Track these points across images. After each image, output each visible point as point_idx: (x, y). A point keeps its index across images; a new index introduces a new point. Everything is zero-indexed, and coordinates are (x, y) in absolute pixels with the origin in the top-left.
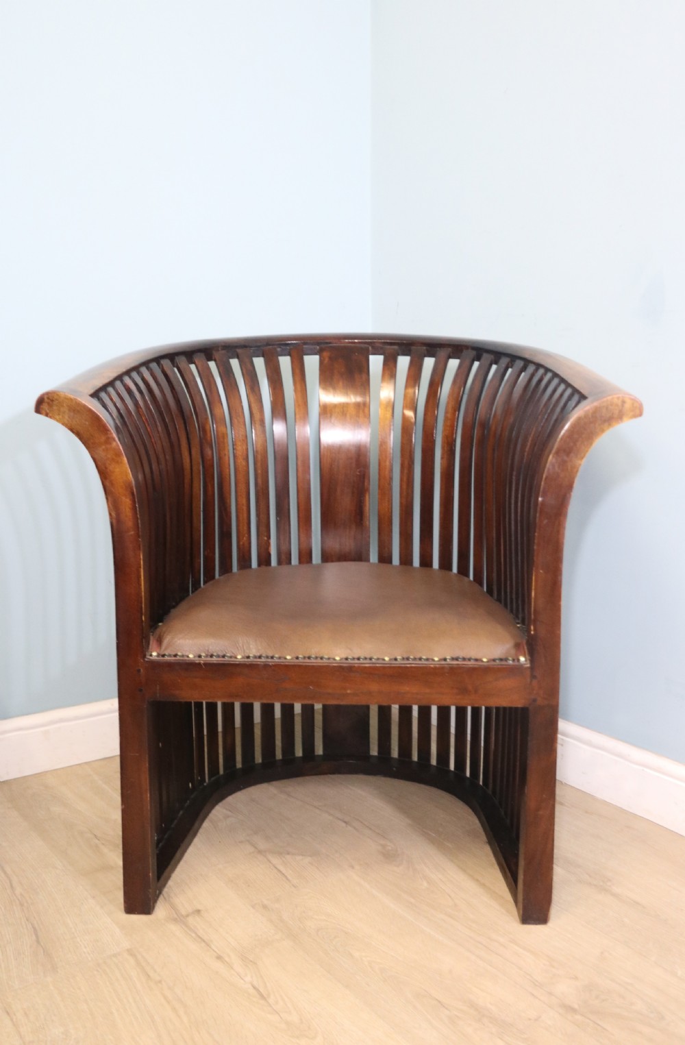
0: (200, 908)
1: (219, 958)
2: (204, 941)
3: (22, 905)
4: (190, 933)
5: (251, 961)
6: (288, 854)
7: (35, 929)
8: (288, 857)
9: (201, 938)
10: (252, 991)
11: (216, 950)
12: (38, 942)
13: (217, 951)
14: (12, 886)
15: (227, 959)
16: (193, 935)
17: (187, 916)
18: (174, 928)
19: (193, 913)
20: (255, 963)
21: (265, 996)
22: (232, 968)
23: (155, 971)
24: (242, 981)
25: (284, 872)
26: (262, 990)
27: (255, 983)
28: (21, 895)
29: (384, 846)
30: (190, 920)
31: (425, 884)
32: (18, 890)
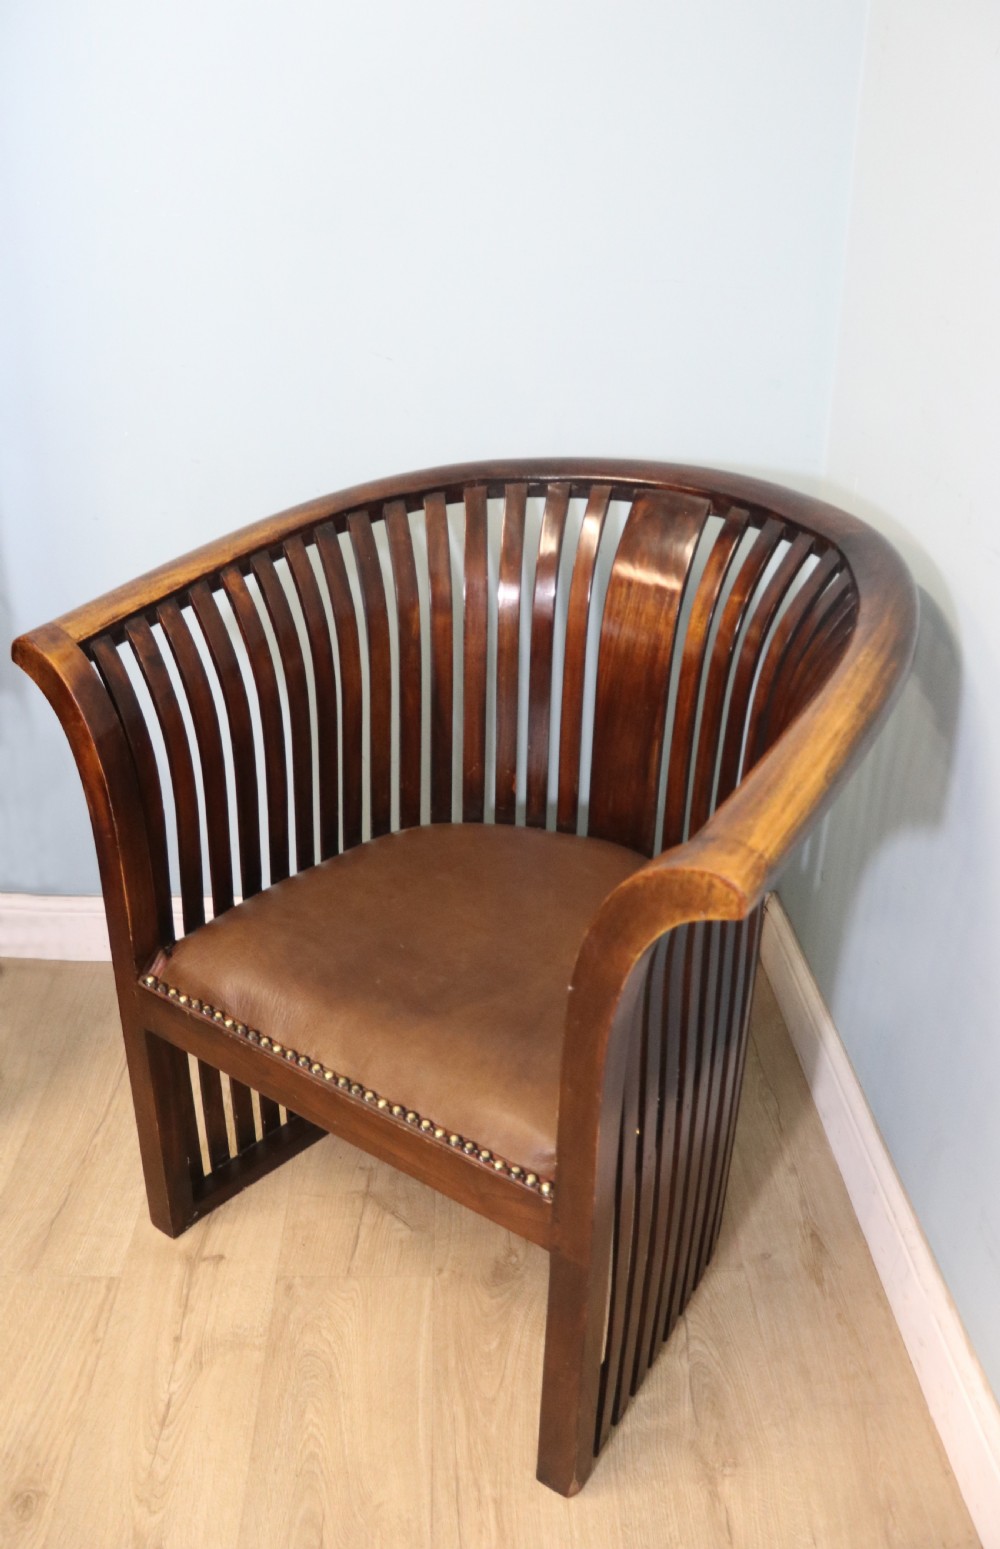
0: (226, 1255)
1: (177, 1339)
2: (186, 1306)
3: (84, 1161)
4: (185, 1286)
5: (201, 1363)
6: (393, 1213)
7: (66, 1199)
8: (388, 1217)
9: (187, 1299)
10: (162, 1407)
11: (184, 1326)
12: (52, 1222)
13: (184, 1331)
14: (97, 1131)
15: (182, 1345)
16: (185, 1291)
17: (205, 1259)
18: (178, 1270)
19: (214, 1258)
20: (201, 1369)
21: (167, 1422)
22: (174, 1363)
23: (107, 1324)
24: (166, 1386)
25: (360, 1240)
26: (172, 1410)
27: (174, 1398)
28: (96, 1146)
29: (511, 1252)
30: (203, 1265)
31: (494, 1344)
32: (98, 1139)
